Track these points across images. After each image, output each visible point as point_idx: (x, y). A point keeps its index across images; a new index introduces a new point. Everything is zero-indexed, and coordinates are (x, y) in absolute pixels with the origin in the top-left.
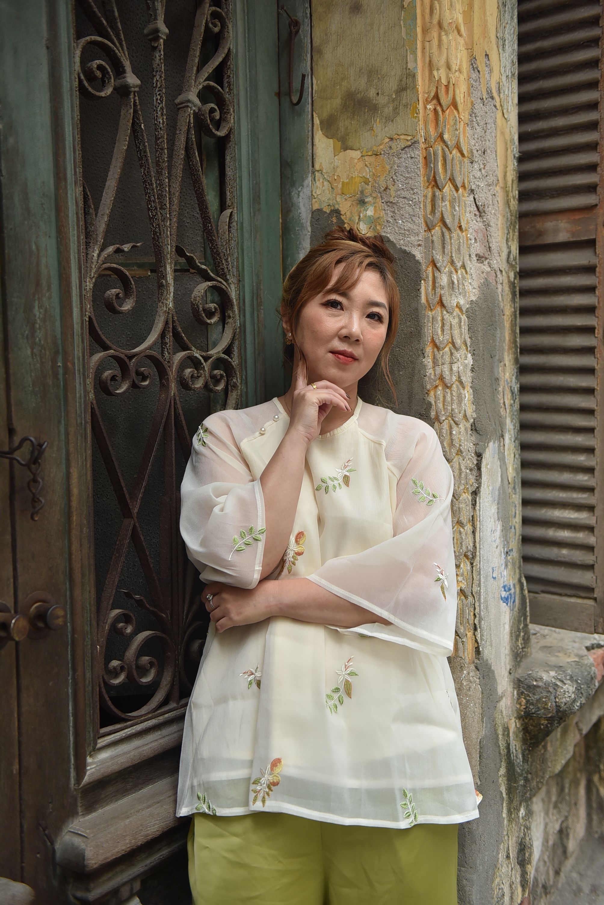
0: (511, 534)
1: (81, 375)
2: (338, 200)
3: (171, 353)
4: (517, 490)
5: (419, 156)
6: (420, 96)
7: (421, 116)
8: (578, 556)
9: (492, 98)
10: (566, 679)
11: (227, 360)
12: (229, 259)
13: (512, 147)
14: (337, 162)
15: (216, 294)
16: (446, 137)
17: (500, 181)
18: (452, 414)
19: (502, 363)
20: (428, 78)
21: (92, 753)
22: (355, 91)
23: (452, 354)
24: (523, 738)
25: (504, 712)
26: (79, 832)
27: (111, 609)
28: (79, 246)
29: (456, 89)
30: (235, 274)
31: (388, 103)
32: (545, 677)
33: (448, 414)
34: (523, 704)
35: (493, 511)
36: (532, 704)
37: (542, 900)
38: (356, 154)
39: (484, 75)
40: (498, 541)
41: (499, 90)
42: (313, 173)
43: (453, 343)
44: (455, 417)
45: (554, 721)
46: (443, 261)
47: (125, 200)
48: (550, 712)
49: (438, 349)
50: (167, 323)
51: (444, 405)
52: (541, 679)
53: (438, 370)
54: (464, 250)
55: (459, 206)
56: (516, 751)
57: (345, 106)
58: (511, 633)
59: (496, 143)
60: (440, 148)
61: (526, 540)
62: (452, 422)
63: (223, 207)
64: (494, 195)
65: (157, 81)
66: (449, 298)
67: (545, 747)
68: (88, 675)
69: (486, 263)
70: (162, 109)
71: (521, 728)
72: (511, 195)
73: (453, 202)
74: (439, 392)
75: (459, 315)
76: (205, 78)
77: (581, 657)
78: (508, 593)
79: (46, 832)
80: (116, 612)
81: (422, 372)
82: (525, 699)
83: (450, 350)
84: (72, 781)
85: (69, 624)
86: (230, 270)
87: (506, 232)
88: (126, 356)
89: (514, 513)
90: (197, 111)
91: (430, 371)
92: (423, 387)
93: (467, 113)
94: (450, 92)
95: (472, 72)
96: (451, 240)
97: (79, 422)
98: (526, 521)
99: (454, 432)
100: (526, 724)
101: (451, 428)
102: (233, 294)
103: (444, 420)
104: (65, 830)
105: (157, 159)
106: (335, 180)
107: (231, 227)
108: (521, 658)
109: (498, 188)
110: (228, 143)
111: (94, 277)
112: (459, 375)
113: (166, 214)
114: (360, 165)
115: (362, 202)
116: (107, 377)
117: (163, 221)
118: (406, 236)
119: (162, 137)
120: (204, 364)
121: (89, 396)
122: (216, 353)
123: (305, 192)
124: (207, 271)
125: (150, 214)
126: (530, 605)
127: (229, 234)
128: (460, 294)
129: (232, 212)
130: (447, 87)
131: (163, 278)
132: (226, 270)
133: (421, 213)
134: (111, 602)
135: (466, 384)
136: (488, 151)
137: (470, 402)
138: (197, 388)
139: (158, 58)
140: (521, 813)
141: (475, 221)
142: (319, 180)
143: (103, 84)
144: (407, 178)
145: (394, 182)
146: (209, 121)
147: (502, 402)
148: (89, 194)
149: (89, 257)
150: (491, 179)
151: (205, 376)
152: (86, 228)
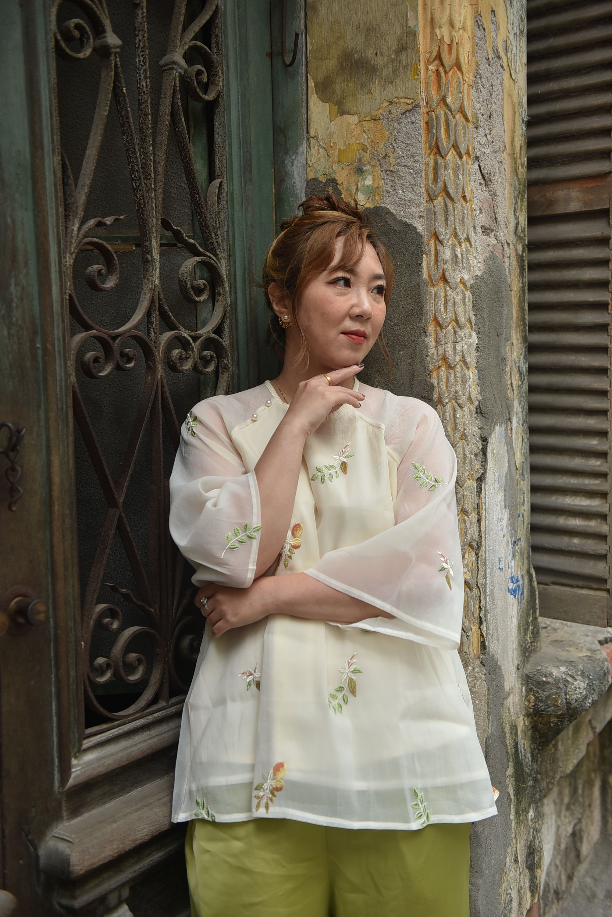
0: (519, 523)
1: (62, 356)
2: (335, 168)
3: (158, 333)
4: (526, 476)
5: (420, 121)
6: (421, 56)
7: (422, 77)
8: (590, 546)
9: (499, 58)
10: (578, 675)
11: (217, 340)
12: (219, 232)
13: (520, 111)
14: (333, 128)
15: (205, 270)
16: (449, 100)
17: (507, 147)
18: (456, 396)
19: (509, 342)
20: (429, 37)
21: (77, 754)
22: (352, 51)
23: (455, 333)
24: (532, 736)
25: (512, 710)
26: (64, 837)
27: (97, 604)
28: (58, 219)
29: (459, 49)
30: (225, 248)
31: (388, 63)
32: (555, 672)
33: (451, 396)
34: (531, 701)
35: (500, 499)
36: (541, 701)
37: (554, 906)
38: (353, 119)
39: (490, 33)
40: (505, 530)
41: (506, 49)
42: (308, 139)
43: (457, 321)
44: (459, 399)
45: (565, 718)
46: (446, 233)
47: (107, 169)
48: (560, 710)
49: (441, 327)
50: (152, 301)
51: (447, 386)
52: (551, 674)
53: (441, 350)
54: (468, 222)
55: (463, 175)
56: (525, 750)
57: (341, 68)
58: (519, 627)
59: (503, 106)
60: (442, 113)
61: (534, 529)
62: (455, 404)
63: (212, 176)
64: (501, 162)
65: (140, 41)
66: (452, 273)
67: (556, 746)
68: (72, 673)
69: (492, 235)
70: (145, 71)
71: (530, 727)
72: (519, 161)
73: (456, 170)
74: (442, 373)
75: (463, 291)
76: (191, 37)
77: (594, 651)
78: (516, 585)
79: (29, 837)
80: (101, 606)
81: (424, 352)
82: (534, 696)
83: (454, 329)
84: (57, 784)
85: (51, 620)
86: (220, 244)
87: (514, 202)
88: (109, 336)
89: (522, 500)
90: (183, 73)
91: (432, 351)
92: (425, 368)
93: (471, 74)
94: (453, 52)
95: (477, 29)
96: (454, 211)
97: (60, 406)
98: (535, 509)
99: (458, 416)
100: (535, 721)
101: (454, 411)
102: (223, 270)
103: (447, 403)
104: (49, 835)
105: (141, 125)
106: (331, 147)
107: (220, 198)
108: (530, 653)
109: (505, 155)
110: (217, 108)
111: (74, 252)
112: (463, 355)
113: (151, 184)
114: (358, 131)
115: (360, 171)
116: (89, 359)
117: (147, 192)
118: (407, 207)
119: (146, 101)
120: (193, 344)
121: (70, 380)
122: (206, 333)
123: (299, 160)
124: (195, 245)
125: (134, 184)
126: (539, 598)
127: (218, 206)
128: (464, 268)
129: (222, 181)
130: (450, 46)
131: (148, 254)
132: (215, 244)
133: (423, 182)
134: (96, 597)
135: (470, 365)
136: (495, 115)
137: (475, 383)
138: (186, 370)
139: (140, 16)
140: (530, 814)
141: (480, 191)
142: (314, 147)
143: (81, 45)
144: (407, 145)
145: (394, 149)
146: (196, 84)
147: (509, 383)
148: (67, 163)
149: (69, 230)
150: (497, 145)
151: (194, 358)
152: (65, 200)
